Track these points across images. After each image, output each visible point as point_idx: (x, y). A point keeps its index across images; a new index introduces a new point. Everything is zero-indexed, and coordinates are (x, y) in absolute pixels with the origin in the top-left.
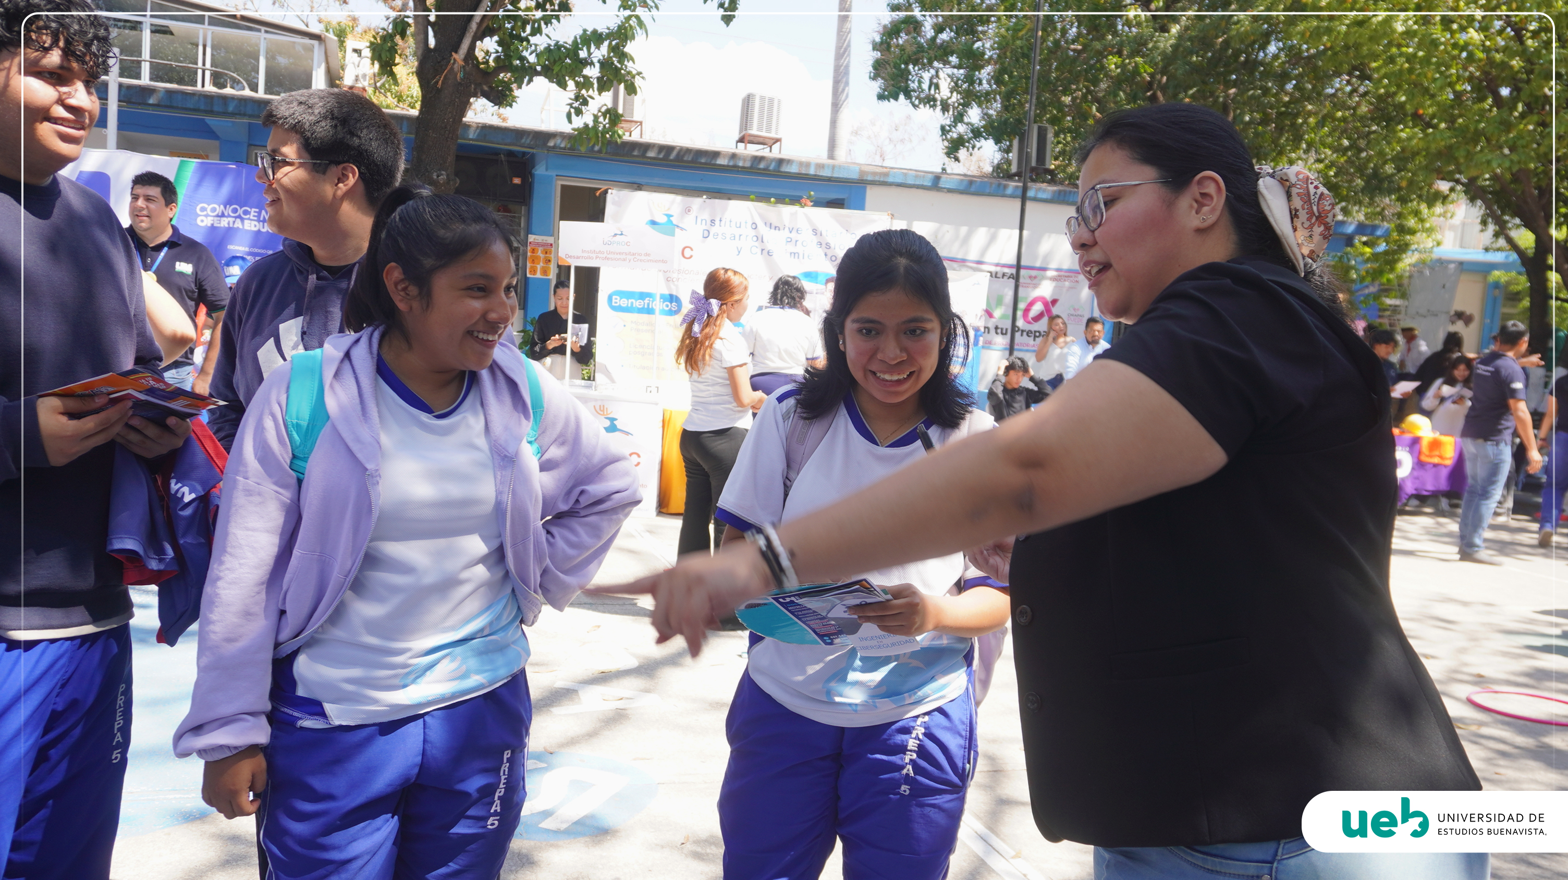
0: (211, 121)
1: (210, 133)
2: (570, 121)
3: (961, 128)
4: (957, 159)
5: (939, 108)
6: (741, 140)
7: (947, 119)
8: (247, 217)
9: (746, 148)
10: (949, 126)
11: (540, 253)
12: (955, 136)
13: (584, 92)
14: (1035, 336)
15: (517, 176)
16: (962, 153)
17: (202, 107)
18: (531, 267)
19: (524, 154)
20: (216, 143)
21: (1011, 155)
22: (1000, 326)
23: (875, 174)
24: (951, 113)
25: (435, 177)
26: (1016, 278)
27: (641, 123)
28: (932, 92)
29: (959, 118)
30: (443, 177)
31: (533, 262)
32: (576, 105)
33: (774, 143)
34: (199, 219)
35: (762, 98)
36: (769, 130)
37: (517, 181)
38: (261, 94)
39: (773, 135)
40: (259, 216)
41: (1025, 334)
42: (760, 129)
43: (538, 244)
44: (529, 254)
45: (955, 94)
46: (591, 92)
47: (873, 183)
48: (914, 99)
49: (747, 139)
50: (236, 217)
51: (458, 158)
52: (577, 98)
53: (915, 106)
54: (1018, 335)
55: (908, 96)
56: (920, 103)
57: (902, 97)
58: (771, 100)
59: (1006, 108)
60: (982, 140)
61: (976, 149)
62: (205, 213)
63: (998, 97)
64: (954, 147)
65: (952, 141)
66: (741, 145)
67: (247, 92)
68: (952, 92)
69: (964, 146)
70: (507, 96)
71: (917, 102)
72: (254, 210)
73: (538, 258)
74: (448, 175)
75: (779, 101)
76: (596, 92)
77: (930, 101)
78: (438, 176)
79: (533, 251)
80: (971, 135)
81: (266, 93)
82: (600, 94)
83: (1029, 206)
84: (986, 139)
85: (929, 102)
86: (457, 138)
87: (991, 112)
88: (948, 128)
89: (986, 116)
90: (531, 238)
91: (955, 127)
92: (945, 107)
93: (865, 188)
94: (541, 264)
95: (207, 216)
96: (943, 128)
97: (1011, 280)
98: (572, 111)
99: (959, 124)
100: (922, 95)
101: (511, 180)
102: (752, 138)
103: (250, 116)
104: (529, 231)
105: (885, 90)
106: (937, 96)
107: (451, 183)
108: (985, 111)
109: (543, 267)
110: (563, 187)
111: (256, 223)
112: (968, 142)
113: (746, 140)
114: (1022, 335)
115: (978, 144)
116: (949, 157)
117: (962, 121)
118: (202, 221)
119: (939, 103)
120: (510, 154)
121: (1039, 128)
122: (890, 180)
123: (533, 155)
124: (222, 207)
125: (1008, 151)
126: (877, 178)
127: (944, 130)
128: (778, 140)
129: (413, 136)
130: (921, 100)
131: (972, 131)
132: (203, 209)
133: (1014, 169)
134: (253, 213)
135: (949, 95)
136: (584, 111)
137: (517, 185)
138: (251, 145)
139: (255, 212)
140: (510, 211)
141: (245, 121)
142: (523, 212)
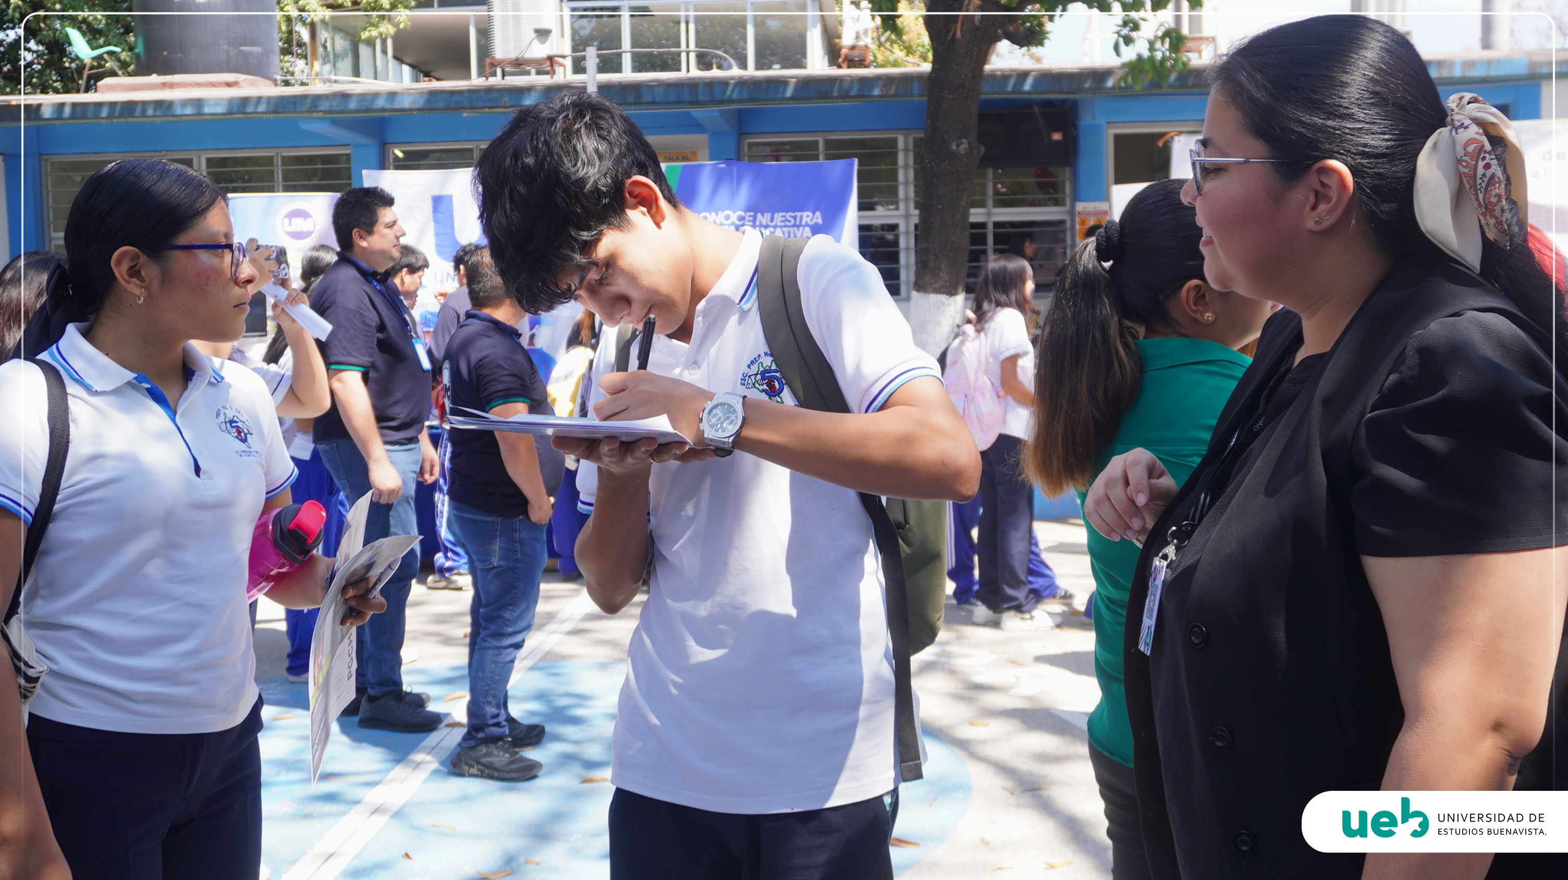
0: (697, 113)
1: (696, 127)
2: (1119, 55)
13: (1134, 14)
15: (1057, 131)
17: (687, 98)
19: (1064, 102)
20: (703, 138)
25: (954, 147)
30: (964, 147)
32: (1124, 31)
37: (1057, 136)
38: (750, 72)
40: (754, 221)
43: (1089, 211)
44: (1077, 227)
46: (1143, 13)
50: (729, 225)
51: (982, 117)
52: (1125, 23)
67: (735, 72)
70: (1037, 33)
72: (748, 214)
74: (970, 144)
76: (1150, 12)
78: (958, 146)
79: (1083, 223)
81: (756, 68)
82: (1156, 14)
86: (979, 93)
90: (1080, 206)
98: (1121, 40)
101: (1049, 136)
103: (740, 101)
104: (1075, 198)
107: (975, 152)
110: (1118, 138)
120: (1048, 103)
123: (1075, 103)
129: (925, 99)
134: (747, 218)
136: (1136, 39)
137: (1057, 142)
138: (742, 134)
139: (750, 216)
140: (1051, 175)
141: (734, 107)
142: (1067, 175)
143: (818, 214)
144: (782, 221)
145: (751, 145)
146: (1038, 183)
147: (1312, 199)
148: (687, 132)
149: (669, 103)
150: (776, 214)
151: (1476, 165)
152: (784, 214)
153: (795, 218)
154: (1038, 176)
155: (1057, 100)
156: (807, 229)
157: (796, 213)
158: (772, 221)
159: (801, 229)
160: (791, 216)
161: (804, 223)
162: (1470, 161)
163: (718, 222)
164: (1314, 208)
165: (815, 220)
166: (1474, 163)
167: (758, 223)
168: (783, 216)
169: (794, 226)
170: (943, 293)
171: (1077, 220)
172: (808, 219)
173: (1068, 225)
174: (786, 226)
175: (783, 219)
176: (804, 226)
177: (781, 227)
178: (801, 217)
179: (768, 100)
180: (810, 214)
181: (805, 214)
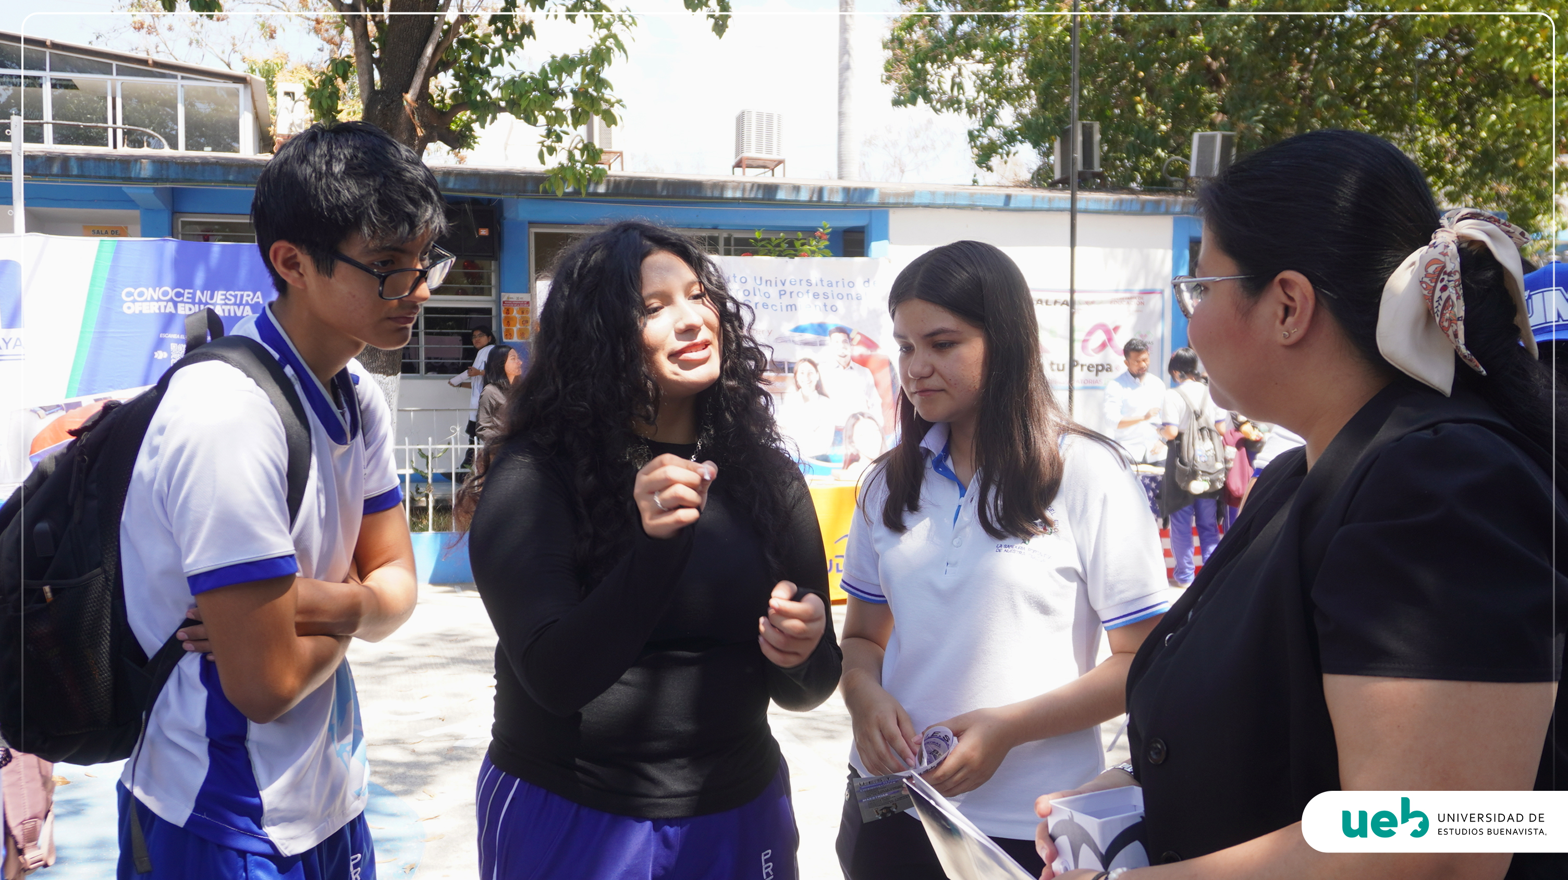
1: (129, 203)
2: (543, 162)
3: (993, 133)
4: (989, 169)
5: (965, 111)
6: (738, 165)
7: (974, 123)
8: (181, 299)
9: (744, 174)
10: (978, 131)
11: (515, 313)
12: (985, 141)
13: (557, 127)
14: (1098, 371)
15: (484, 227)
16: (995, 161)
17: (117, 174)
18: (507, 331)
19: (490, 201)
20: (136, 213)
21: (1052, 158)
22: (1055, 361)
23: (897, 195)
24: (979, 115)
26: (1072, 304)
27: (621, 154)
28: (955, 93)
29: (989, 121)
31: (508, 324)
32: (548, 142)
33: (777, 165)
34: (125, 306)
35: (760, 115)
36: (769, 151)
37: (484, 232)
38: (182, 151)
39: (774, 156)
40: (193, 298)
41: (1085, 368)
42: (759, 150)
43: (513, 303)
44: (503, 315)
45: (982, 93)
46: (565, 127)
47: (896, 206)
48: (934, 103)
49: (745, 162)
50: (167, 301)
52: (549, 135)
53: (936, 110)
54: (1077, 370)
55: (927, 97)
56: (942, 107)
57: (920, 100)
58: (770, 117)
59: (1043, 105)
60: (1018, 144)
61: (1011, 155)
62: (132, 298)
63: (1032, 93)
64: (985, 155)
65: (982, 148)
66: (738, 171)
67: (166, 151)
68: (978, 92)
69: (996, 153)
70: (467, 137)
71: (938, 106)
72: (187, 291)
73: (514, 319)
75: (779, 116)
76: (571, 126)
77: (953, 103)
79: (508, 311)
80: (1004, 140)
81: (187, 149)
82: (575, 129)
83: (1080, 218)
84: (1021, 142)
85: (952, 105)
87: (1026, 111)
88: (976, 133)
89: (1020, 117)
90: (505, 297)
91: (985, 132)
92: (972, 111)
93: (887, 213)
94: (518, 326)
95: (134, 301)
96: (970, 134)
97: (1065, 306)
98: (545, 150)
99: (990, 128)
100: (944, 98)
101: (478, 232)
102: (750, 162)
103: (173, 181)
104: (502, 289)
105: (900, 94)
106: (961, 97)
108: (1019, 110)
109: (520, 330)
110: (539, 237)
111: (191, 306)
112: (1001, 147)
113: (744, 164)
114: (1082, 370)
115: (1013, 150)
116: (981, 167)
117: (993, 125)
118: (129, 308)
119: (964, 105)
120: (475, 202)
121: (1084, 126)
122: (916, 200)
123: (500, 202)
124: (151, 289)
125: (1047, 154)
126: (901, 200)
127: (972, 136)
128: (780, 162)
130: (943, 104)
131: (1005, 134)
132: (129, 294)
133: (1057, 175)
134: (186, 295)
135: (976, 95)
136: (558, 149)
137: (483, 237)
138: (175, 212)
139: (189, 293)
140: (476, 267)
141: (168, 185)
142: (493, 268)
143: (259, 293)
144: (222, 300)
145: (185, 224)
146: (466, 274)
147: (1281, 313)
148: (114, 208)
149: (100, 177)
150: (216, 292)
151: (1435, 287)
152: (224, 292)
153: (236, 296)
154: (465, 267)
155: (483, 199)
156: (248, 308)
157: (236, 293)
158: (212, 298)
159: (242, 307)
160: (231, 295)
161: (244, 302)
162: (1429, 282)
163: (156, 298)
164: (1283, 322)
165: (255, 300)
166: (1433, 284)
167: (197, 300)
168: (222, 295)
169: (235, 304)
170: (380, 373)
171: (503, 308)
172: (249, 299)
173: (494, 312)
174: (226, 304)
175: (224, 297)
176: (245, 305)
177: (222, 305)
178: (242, 296)
179: (204, 181)
180: (251, 293)
181: (246, 293)
